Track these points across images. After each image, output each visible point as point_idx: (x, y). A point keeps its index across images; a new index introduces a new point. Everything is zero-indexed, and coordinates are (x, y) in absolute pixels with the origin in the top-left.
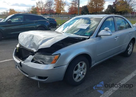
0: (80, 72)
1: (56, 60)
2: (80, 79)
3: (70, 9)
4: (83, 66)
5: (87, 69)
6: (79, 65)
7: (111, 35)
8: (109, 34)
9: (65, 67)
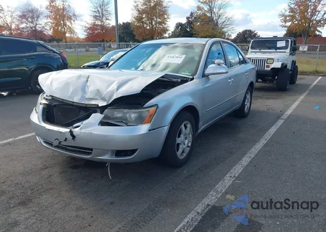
0: (185, 142)
1: (152, 116)
2: (185, 155)
3: (89, 29)
4: (188, 129)
5: (193, 136)
6: (183, 126)
7: (227, 73)
8: (224, 71)
9: (166, 129)
